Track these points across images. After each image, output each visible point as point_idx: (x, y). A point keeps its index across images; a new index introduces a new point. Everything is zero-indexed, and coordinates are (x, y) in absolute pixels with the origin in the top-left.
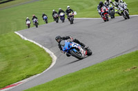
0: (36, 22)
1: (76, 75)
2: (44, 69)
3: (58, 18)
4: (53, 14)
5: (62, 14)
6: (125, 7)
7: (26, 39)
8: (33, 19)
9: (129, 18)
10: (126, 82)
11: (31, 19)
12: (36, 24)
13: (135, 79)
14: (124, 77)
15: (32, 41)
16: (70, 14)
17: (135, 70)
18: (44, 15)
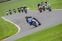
0: (10, 12)
1: (29, 36)
2: (15, 34)
3: (20, 10)
4: (18, 9)
5: (22, 9)
6: (50, 6)
7: (6, 20)
8: (9, 11)
9: (51, 11)
10: (51, 39)
11: (8, 11)
12: (11, 13)
13: (55, 38)
14: (50, 37)
15: (9, 21)
16: (25, 9)
17: (55, 34)
18: (14, 9)
